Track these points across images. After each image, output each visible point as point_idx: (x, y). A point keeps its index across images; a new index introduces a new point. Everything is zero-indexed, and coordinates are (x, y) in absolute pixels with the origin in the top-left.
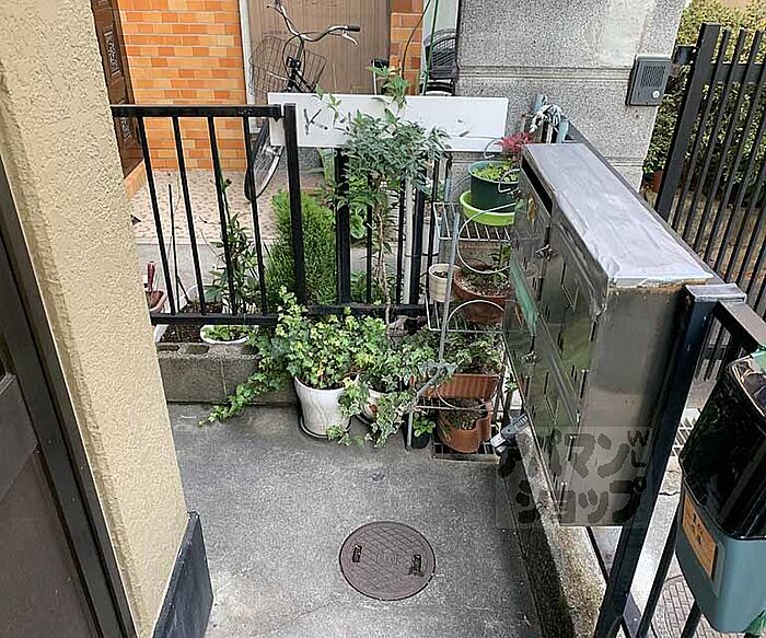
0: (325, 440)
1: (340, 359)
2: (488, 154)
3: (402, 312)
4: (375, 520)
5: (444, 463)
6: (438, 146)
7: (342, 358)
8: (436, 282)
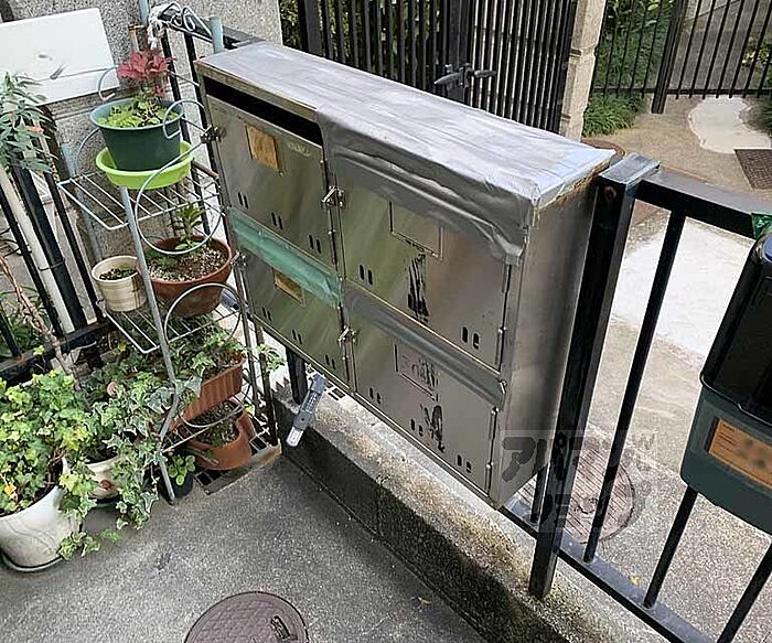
0: (60, 562)
1: (32, 454)
2: (105, 93)
3: (73, 345)
4: (197, 616)
5: (225, 492)
6: (27, 101)
7: (34, 452)
8: (114, 287)
